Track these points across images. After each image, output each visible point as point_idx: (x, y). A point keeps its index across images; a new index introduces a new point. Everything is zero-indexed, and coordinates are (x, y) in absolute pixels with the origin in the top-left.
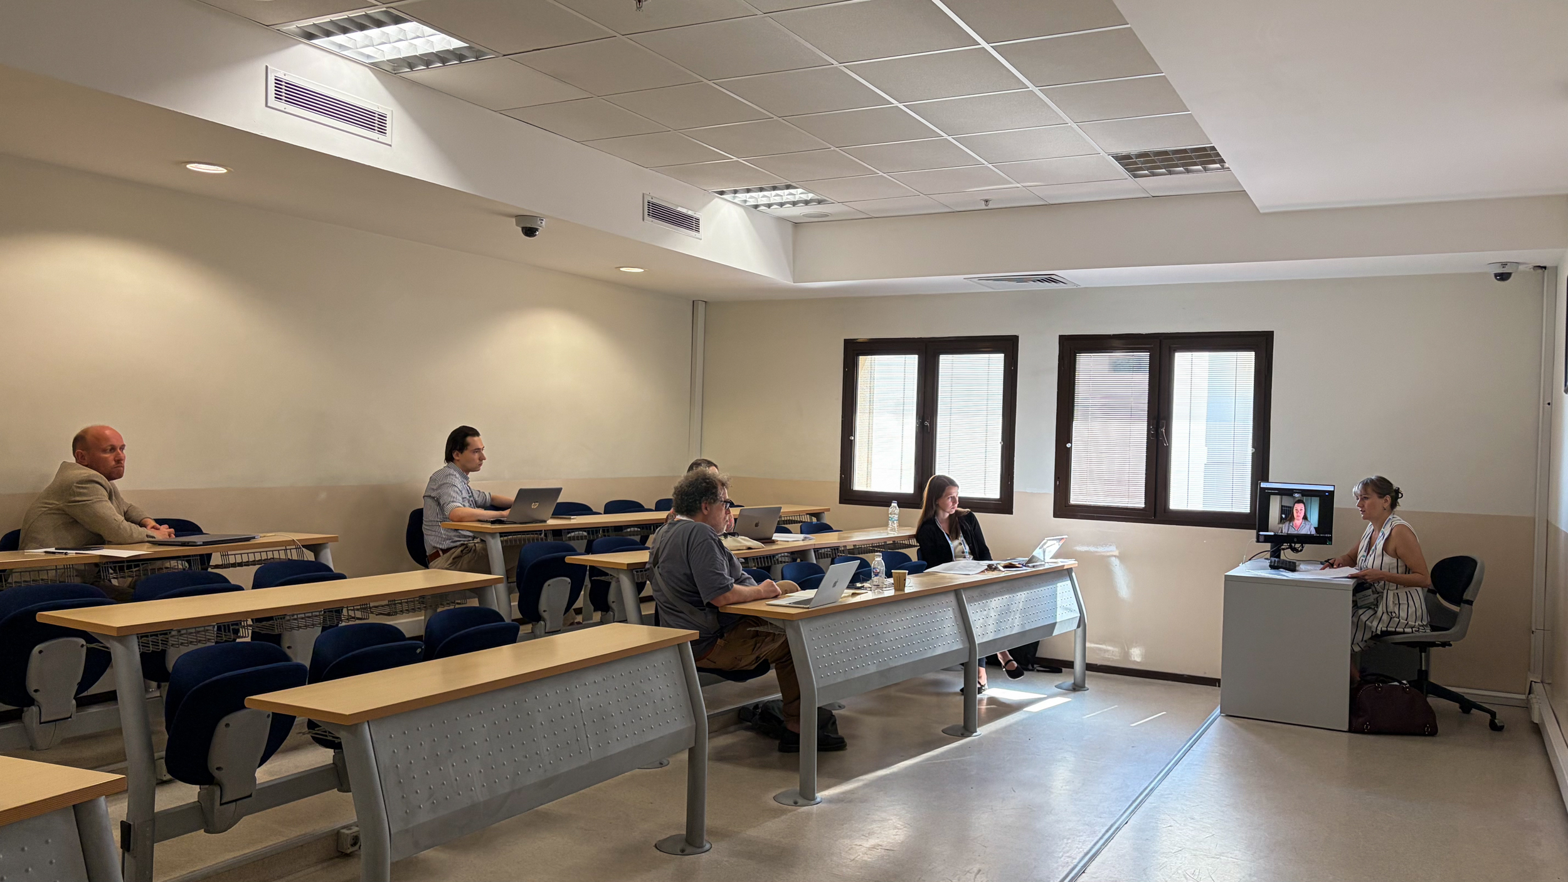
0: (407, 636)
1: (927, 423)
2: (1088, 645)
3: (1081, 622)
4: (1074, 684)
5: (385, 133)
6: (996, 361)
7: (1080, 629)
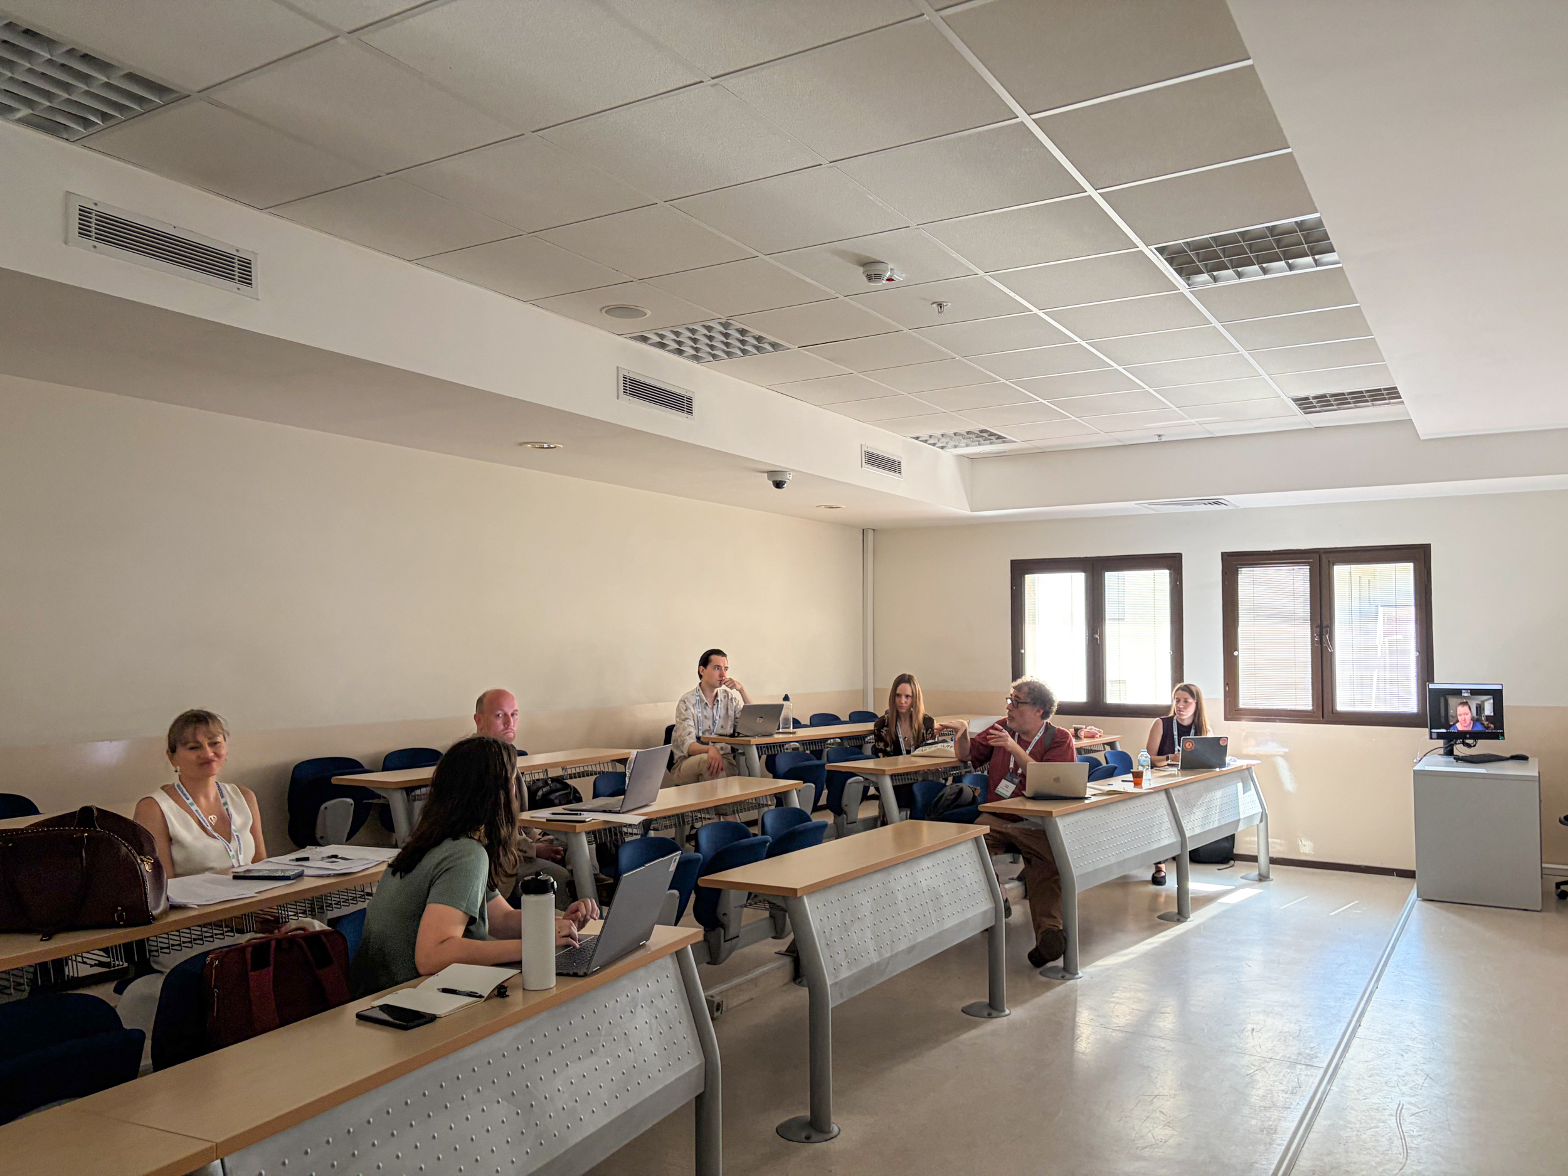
1: (1097, 636)
2: (1269, 840)
3: (1264, 817)
4: (1260, 874)
5: (691, 413)
6: (1162, 577)
7: (1262, 825)
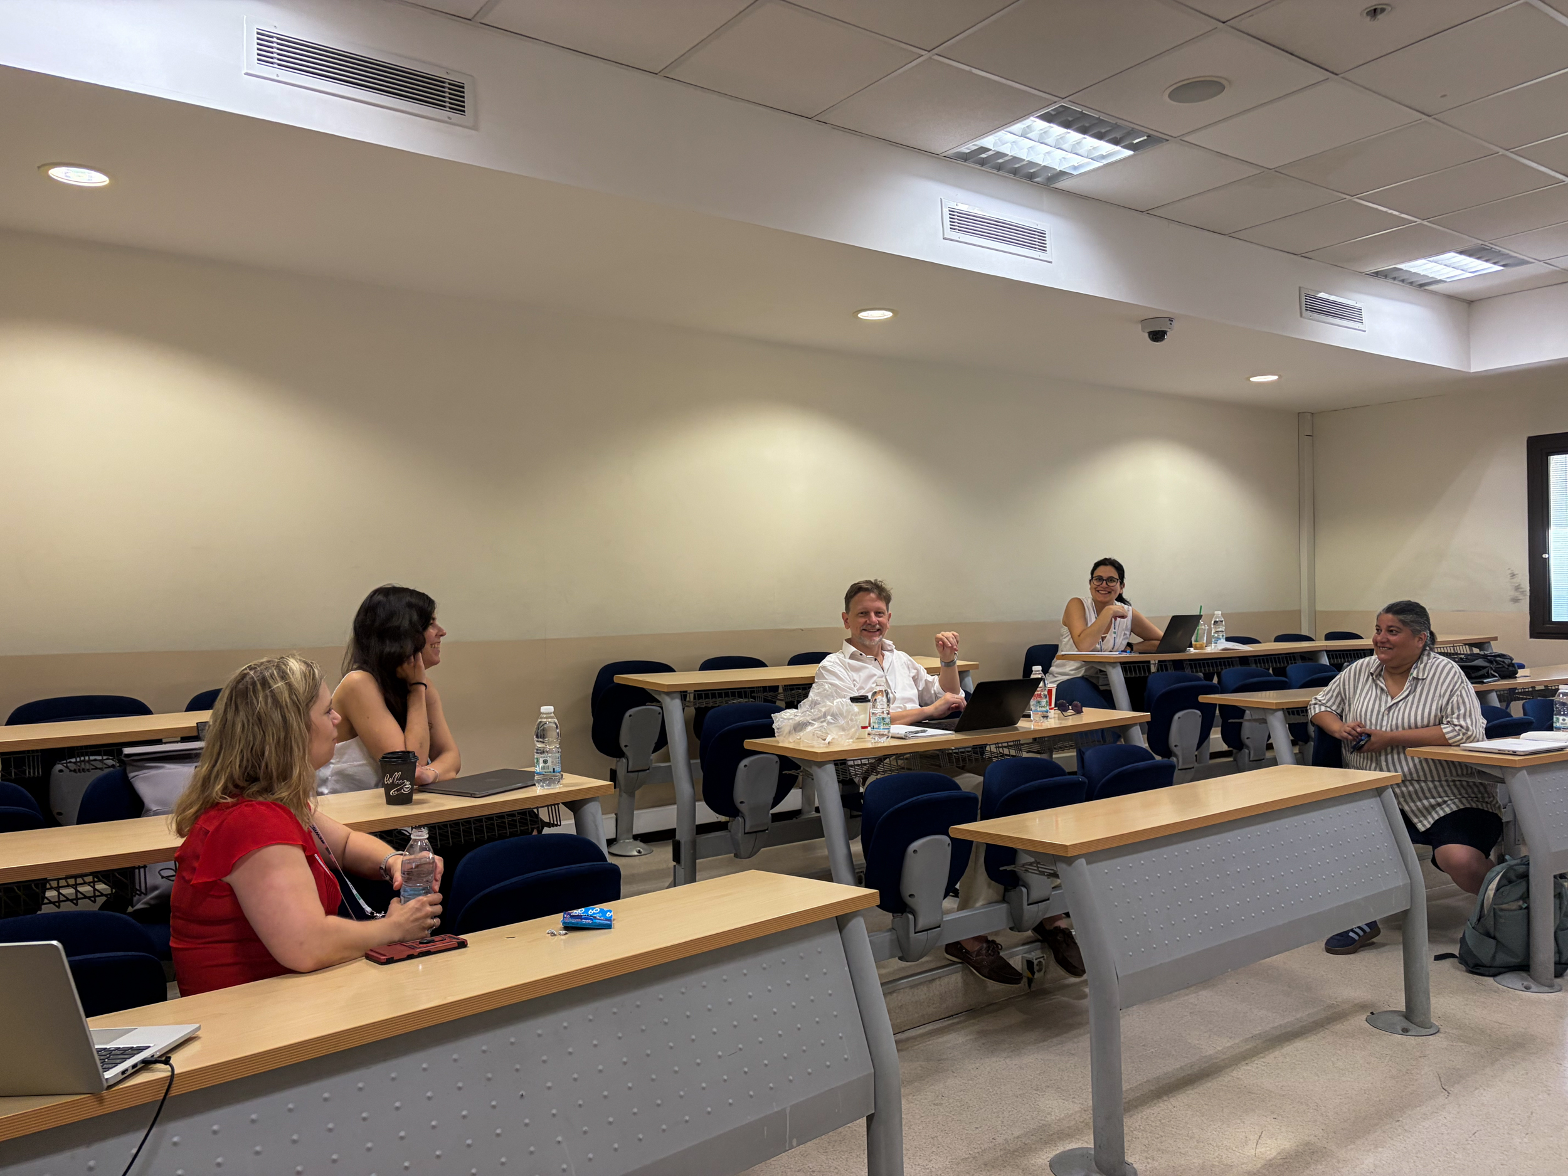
0: (1067, 770)
5: (1045, 251)
